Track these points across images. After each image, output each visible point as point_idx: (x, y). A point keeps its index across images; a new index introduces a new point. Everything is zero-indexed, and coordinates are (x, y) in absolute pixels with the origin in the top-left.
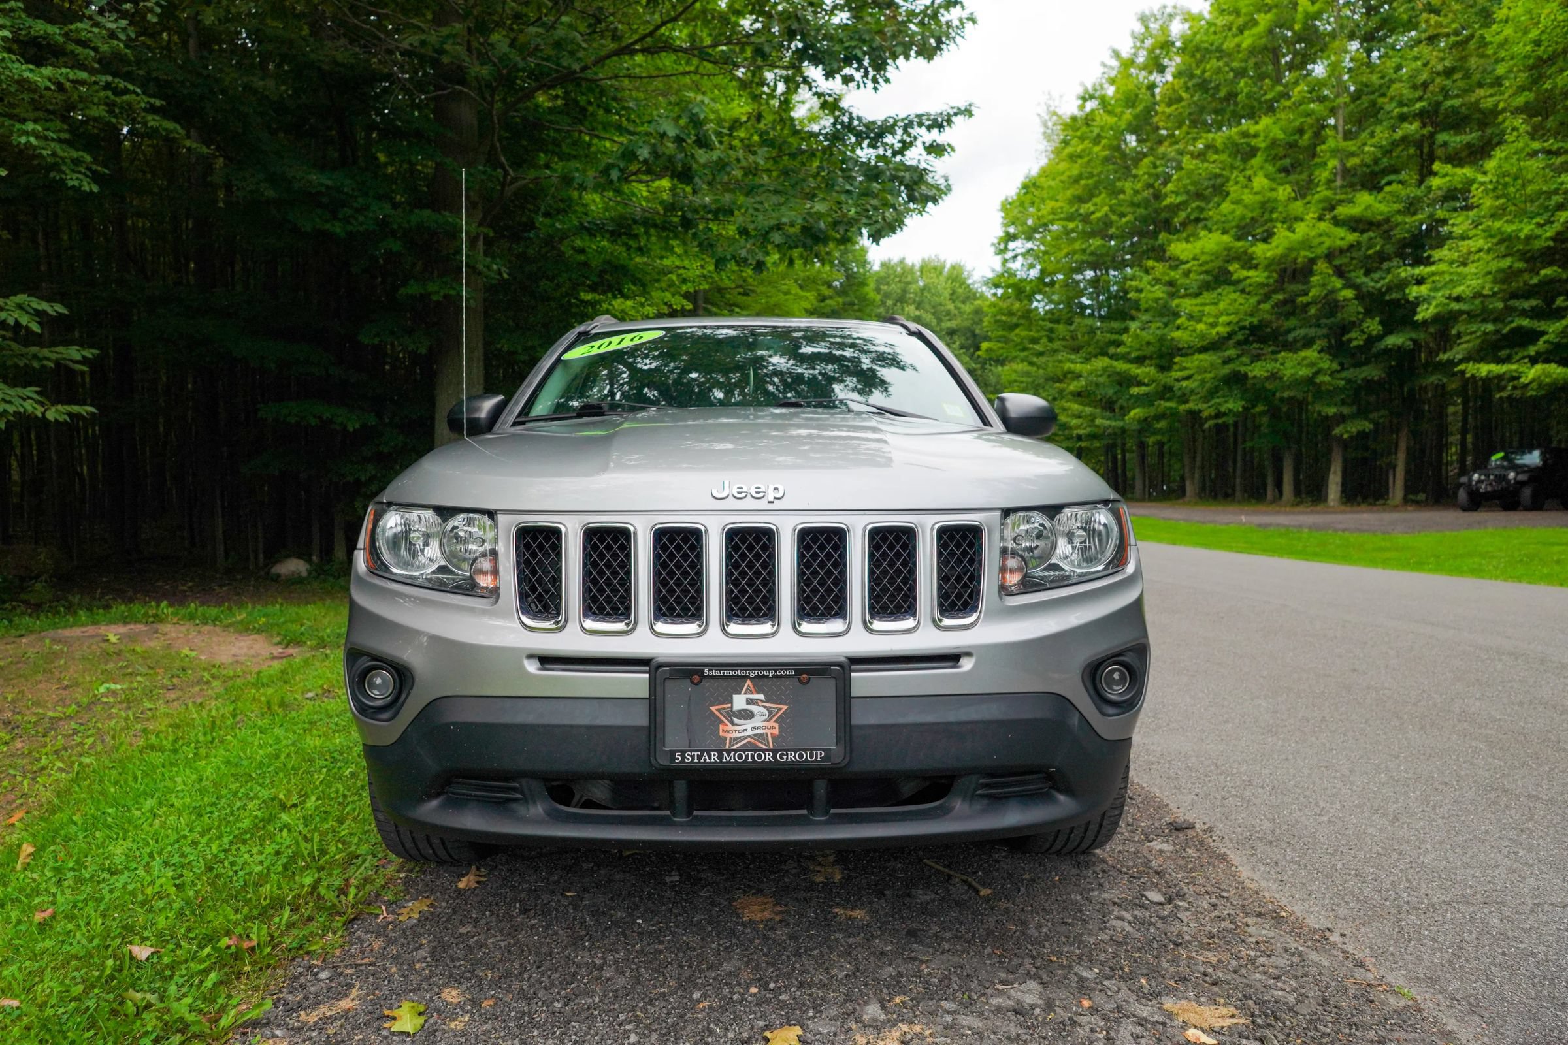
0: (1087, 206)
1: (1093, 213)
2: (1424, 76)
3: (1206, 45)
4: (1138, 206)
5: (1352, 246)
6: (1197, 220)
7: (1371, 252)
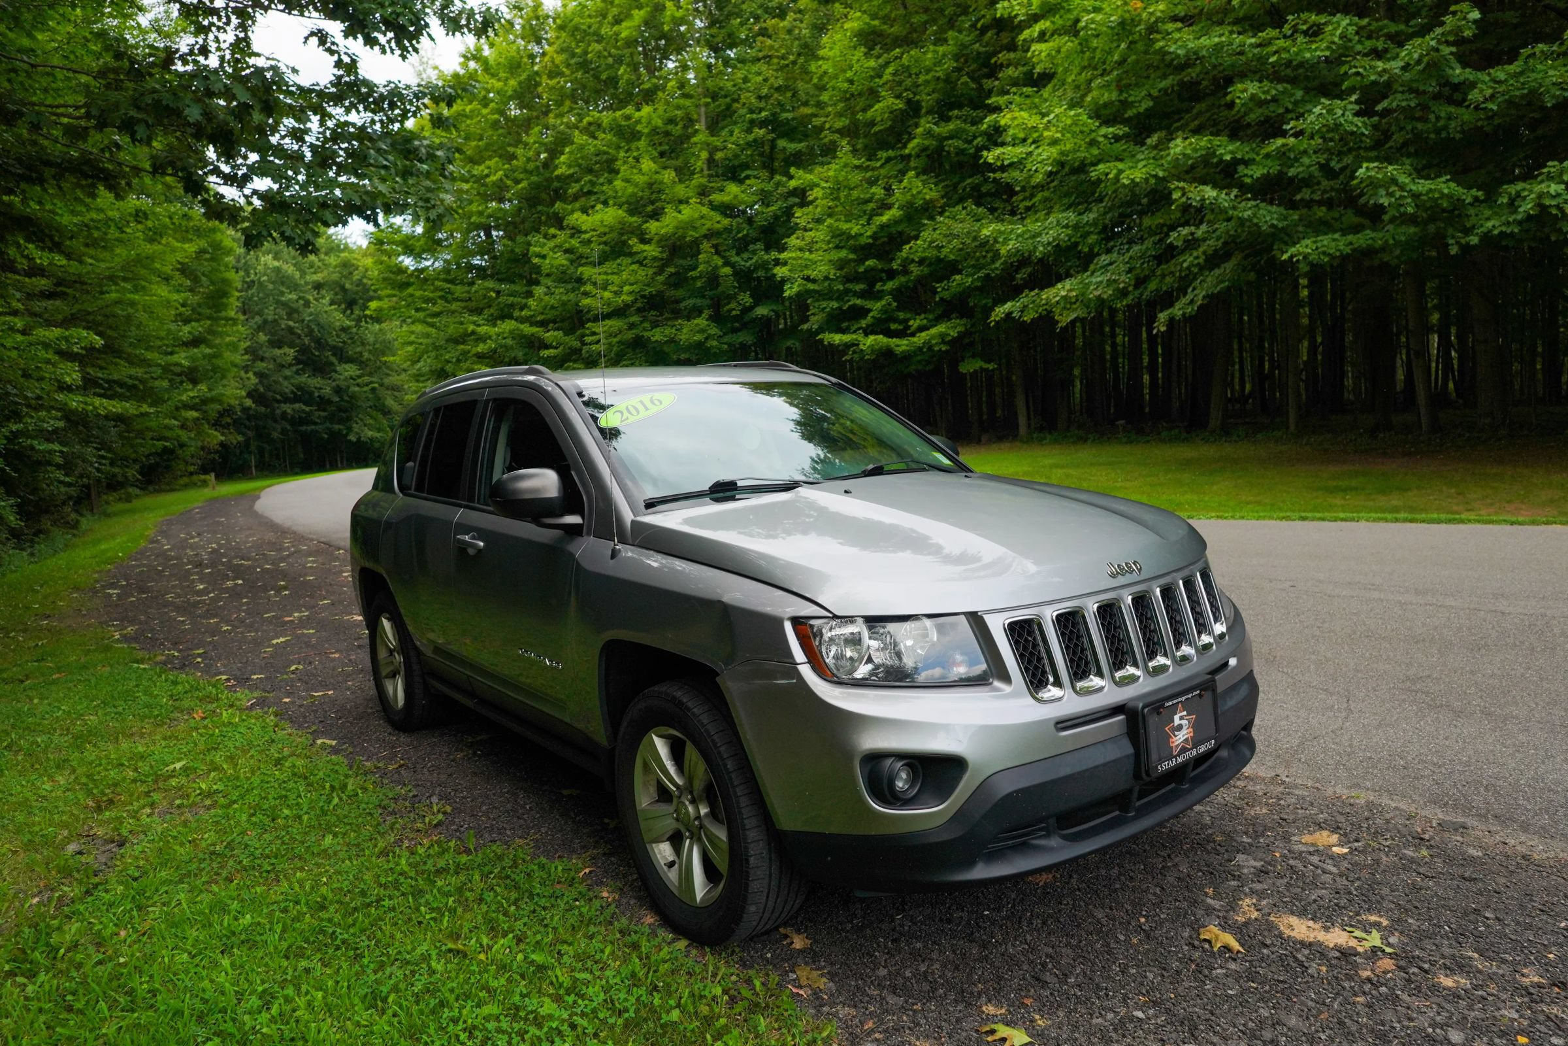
0: (481, 168)
1: (487, 176)
2: (765, 91)
3: (584, 27)
4: (531, 173)
5: (725, 229)
6: (590, 193)
7: (740, 235)
